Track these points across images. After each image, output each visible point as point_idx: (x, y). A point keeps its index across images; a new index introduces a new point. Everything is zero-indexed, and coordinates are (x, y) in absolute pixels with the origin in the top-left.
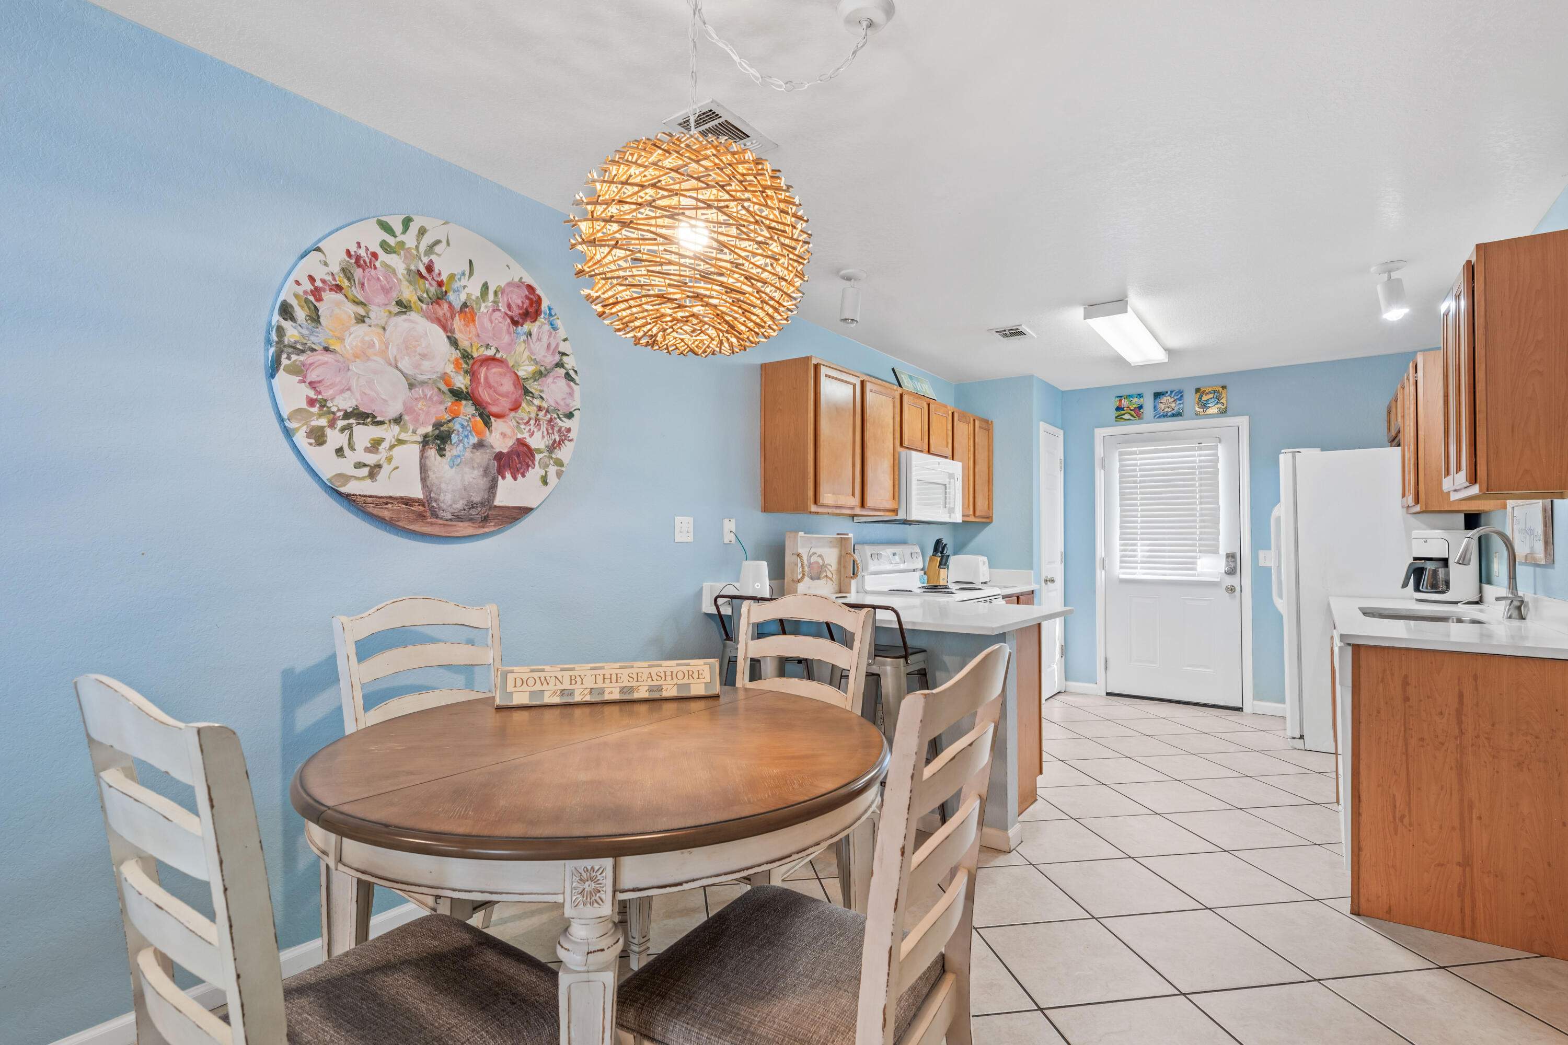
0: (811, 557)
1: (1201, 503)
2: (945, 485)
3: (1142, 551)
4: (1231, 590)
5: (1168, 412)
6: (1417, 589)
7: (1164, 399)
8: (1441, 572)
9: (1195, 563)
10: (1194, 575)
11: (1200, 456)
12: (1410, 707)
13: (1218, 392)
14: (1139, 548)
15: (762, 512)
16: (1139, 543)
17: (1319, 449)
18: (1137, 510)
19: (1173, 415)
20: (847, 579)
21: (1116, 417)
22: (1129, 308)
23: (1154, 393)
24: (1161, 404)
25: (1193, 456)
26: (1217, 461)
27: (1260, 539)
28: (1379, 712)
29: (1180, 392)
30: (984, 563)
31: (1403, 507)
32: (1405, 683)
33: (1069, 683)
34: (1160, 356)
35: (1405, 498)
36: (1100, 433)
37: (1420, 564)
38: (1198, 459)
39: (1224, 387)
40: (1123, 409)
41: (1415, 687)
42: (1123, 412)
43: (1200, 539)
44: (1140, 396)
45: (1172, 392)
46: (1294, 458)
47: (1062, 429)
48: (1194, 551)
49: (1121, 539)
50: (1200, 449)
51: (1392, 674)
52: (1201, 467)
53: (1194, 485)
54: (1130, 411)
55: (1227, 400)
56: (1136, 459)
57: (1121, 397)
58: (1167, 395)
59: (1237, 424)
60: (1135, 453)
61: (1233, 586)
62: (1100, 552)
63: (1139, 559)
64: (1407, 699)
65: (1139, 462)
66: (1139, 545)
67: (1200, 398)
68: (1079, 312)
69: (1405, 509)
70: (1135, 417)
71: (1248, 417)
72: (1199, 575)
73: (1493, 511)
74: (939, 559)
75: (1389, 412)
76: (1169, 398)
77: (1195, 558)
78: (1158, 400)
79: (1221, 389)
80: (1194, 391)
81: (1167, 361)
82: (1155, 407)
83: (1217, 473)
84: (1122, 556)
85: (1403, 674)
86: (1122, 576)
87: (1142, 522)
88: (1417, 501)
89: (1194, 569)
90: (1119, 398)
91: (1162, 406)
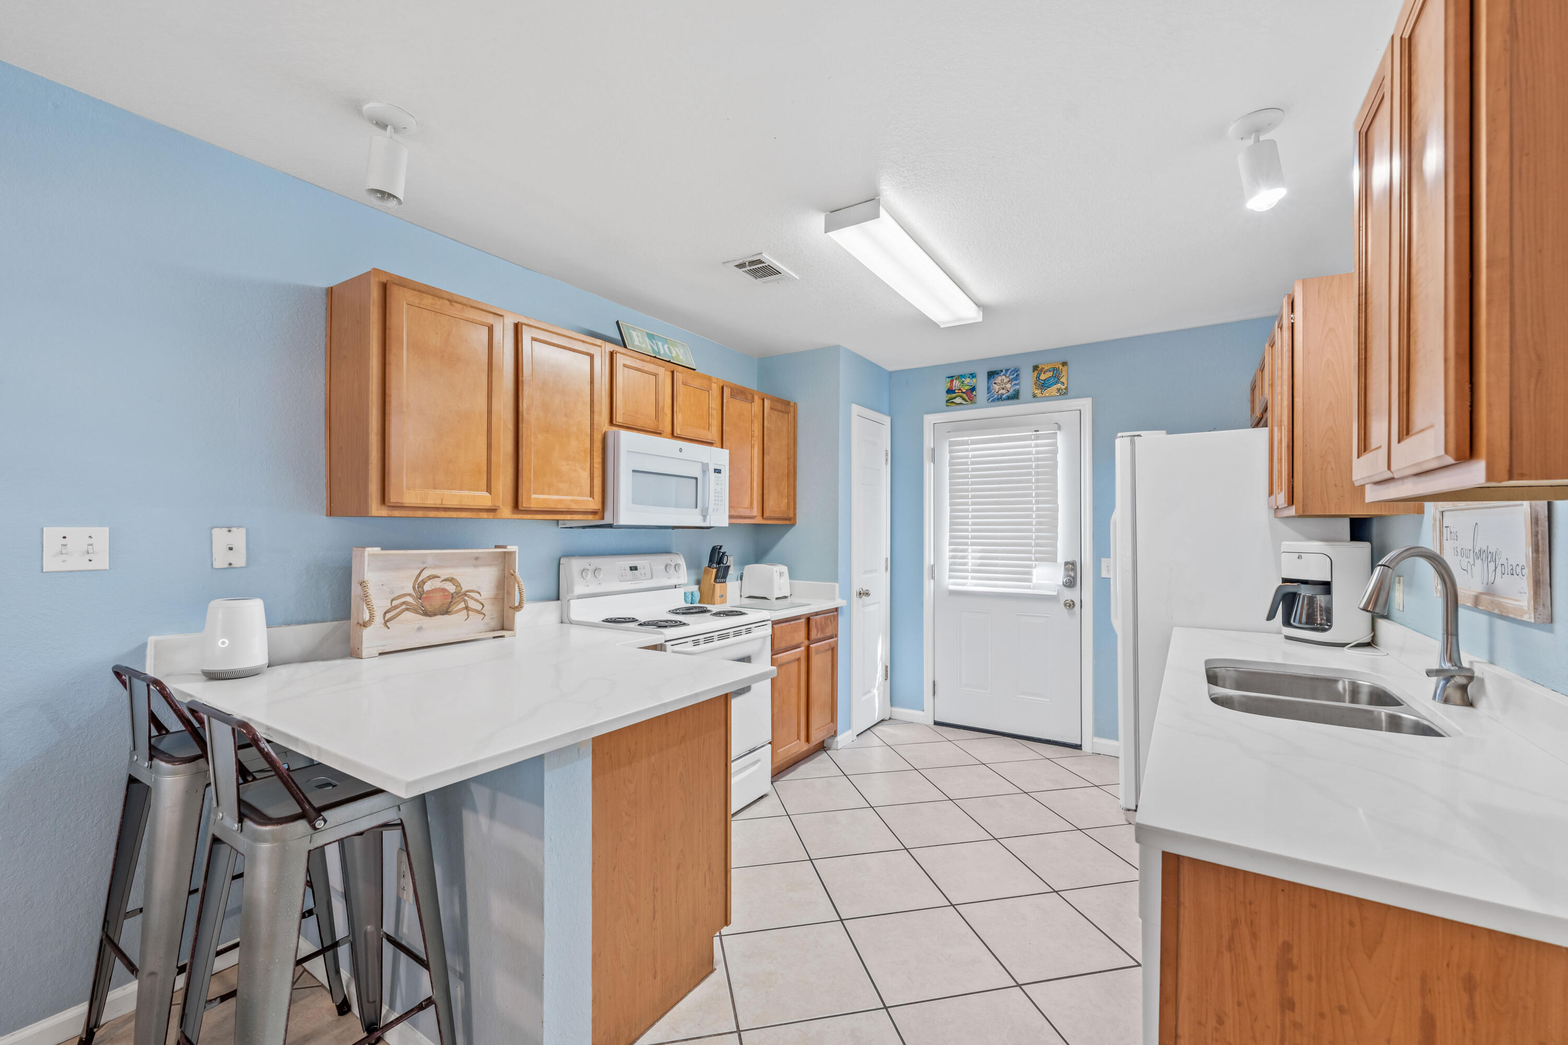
0: (424, 582)
1: (1037, 502)
2: (696, 479)
3: (973, 558)
4: (1070, 605)
5: (1002, 394)
6: (1287, 622)
7: (999, 379)
8: (1321, 600)
9: (1030, 573)
10: (1029, 588)
11: (1036, 446)
12: (1297, 1026)
13: (1058, 369)
14: (970, 555)
15: (327, 516)
16: (970, 548)
17: (1164, 432)
18: (967, 511)
19: (1009, 398)
20: (510, 610)
21: (947, 401)
22: (881, 209)
23: (988, 372)
24: (995, 385)
25: (1030, 446)
26: (1055, 452)
27: (1102, 548)
28: (1220, 1021)
29: (1016, 370)
30: (781, 574)
31: (1270, 507)
32: (1285, 965)
33: (895, 709)
34: (971, 314)
35: (1273, 497)
36: (929, 420)
37: (1291, 588)
38: (1034, 450)
39: (1064, 364)
40: (954, 392)
41: (1310, 978)
42: (954, 395)
43: (1037, 545)
44: (973, 376)
45: (1007, 370)
46: (1133, 443)
47: (890, 414)
48: (1030, 559)
49: (951, 544)
50: (1037, 438)
51: (1254, 935)
52: (1037, 460)
53: (1029, 481)
54: (961, 394)
55: (1067, 379)
56: (967, 450)
57: (952, 377)
58: (1002, 374)
59: (1079, 408)
60: (965, 443)
61: (1072, 601)
62: (929, 559)
63: (969, 567)
64: (1287, 1005)
65: (970, 454)
66: (970, 551)
67: (1038, 377)
68: (819, 220)
69: (1273, 511)
70: (967, 401)
71: (1091, 399)
72: (1034, 588)
73: (1392, 515)
74: (715, 571)
75: (1253, 390)
76: (1004, 377)
77: (1030, 566)
78: (992, 381)
79: (1061, 367)
80: (1031, 369)
81: (980, 320)
82: (989, 388)
83: (1055, 467)
84: (951, 564)
85: (1281, 940)
86: (951, 587)
87: (974, 524)
88: (1291, 501)
89: (1030, 580)
90: (950, 379)
91: (997, 387)
